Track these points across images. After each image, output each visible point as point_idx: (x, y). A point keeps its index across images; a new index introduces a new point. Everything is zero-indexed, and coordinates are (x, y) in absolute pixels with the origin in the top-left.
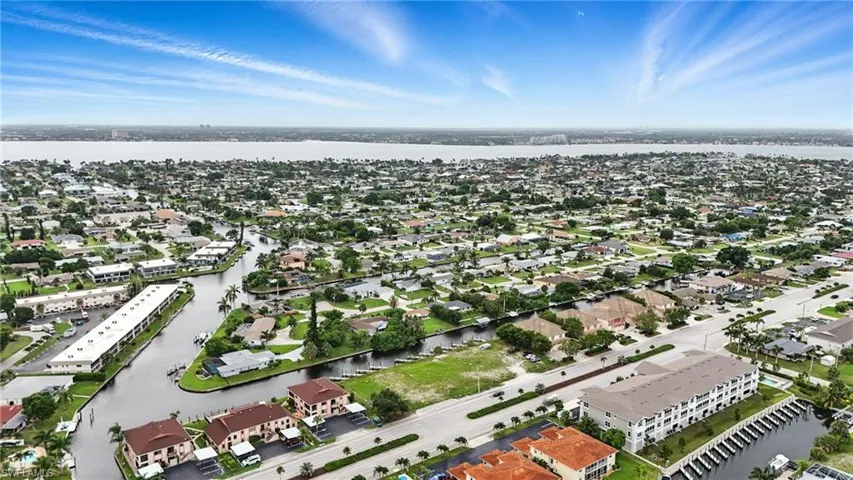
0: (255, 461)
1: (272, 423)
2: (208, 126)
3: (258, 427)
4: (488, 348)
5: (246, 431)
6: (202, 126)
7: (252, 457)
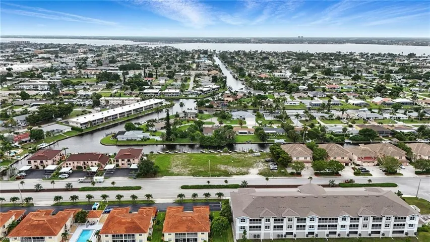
0: (64, 177)
1: (90, 162)
2: (302, 37)
3: (82, 162)
4: (258, 156)
5: (75, 163)
6: (299, 37)
7: (64, 175)
